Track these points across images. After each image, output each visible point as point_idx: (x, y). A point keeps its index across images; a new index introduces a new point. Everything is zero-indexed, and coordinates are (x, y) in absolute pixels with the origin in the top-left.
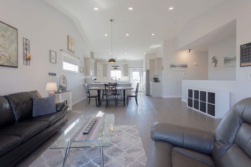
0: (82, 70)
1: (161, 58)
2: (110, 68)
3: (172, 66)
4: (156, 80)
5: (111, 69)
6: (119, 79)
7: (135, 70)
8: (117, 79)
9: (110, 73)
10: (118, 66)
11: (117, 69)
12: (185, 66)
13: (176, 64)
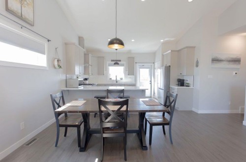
0: (56, 63)
1: (194, 47)
2: (108, 62)
3: (215, 60)
4: (181, 83)
5: (110, 65)
6: (121, 79)
7: (143, 67)
8: (118, 79)
9: (107, 70)
10: (120, 61)
11: (118, 64)
12: (237, 61)
13: (223, 57)
